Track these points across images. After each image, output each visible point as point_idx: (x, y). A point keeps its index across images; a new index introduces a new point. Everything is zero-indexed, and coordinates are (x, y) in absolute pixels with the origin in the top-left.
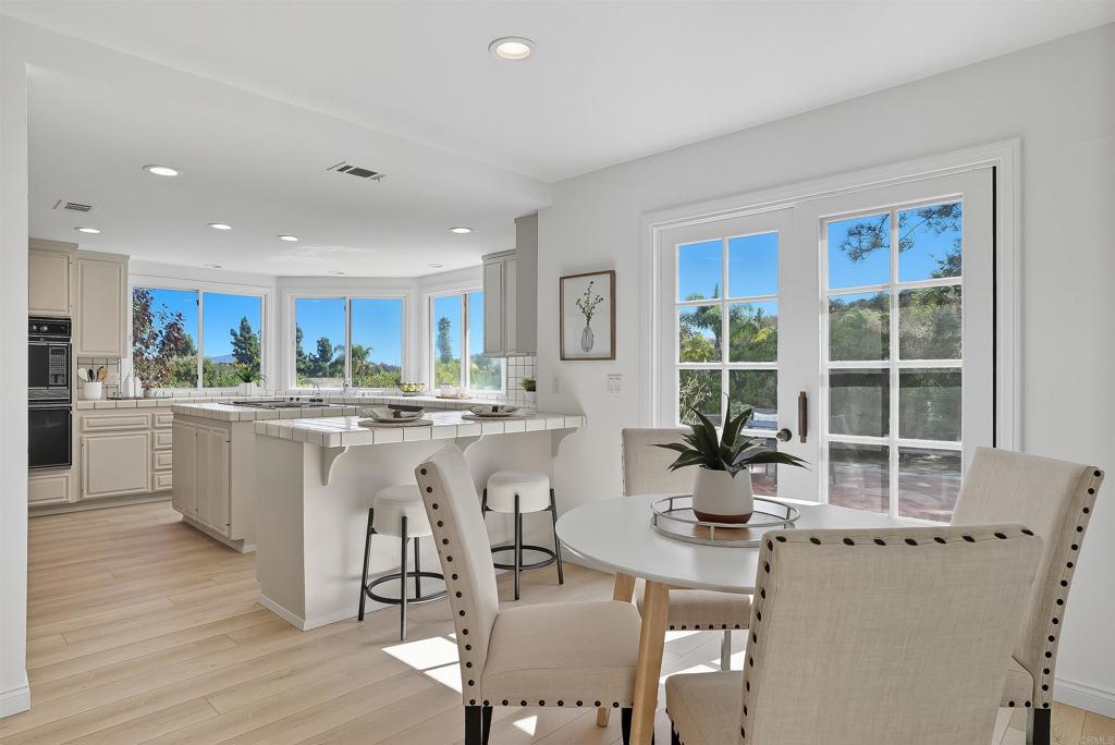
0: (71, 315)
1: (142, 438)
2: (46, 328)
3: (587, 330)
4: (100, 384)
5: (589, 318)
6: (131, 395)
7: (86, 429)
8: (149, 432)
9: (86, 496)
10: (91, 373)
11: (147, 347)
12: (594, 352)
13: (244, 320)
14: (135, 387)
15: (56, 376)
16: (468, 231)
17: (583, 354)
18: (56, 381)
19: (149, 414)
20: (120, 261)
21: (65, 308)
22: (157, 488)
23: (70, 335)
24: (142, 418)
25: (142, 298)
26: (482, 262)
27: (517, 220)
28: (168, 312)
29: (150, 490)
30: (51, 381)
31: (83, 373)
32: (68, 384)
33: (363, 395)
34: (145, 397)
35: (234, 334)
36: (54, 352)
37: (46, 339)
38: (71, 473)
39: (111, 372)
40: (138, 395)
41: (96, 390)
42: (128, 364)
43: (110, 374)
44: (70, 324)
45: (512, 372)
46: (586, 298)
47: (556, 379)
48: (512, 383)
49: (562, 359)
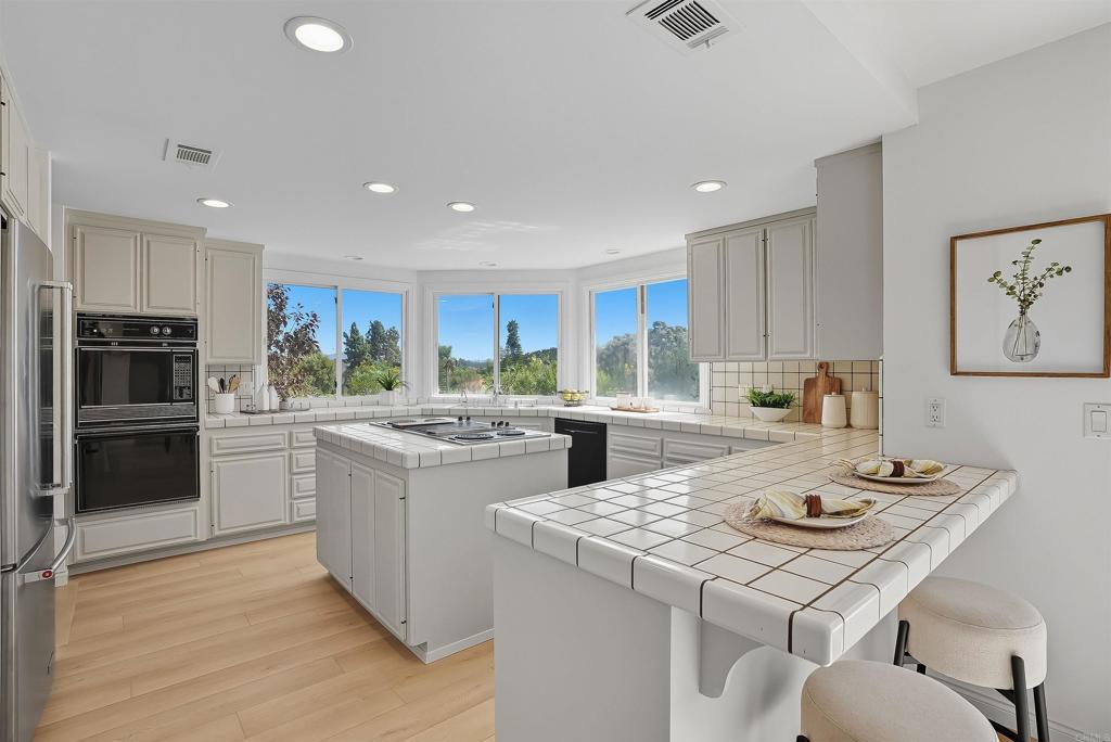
0: (199, 313)
1: (280, 460)
2: (169, 331)
3: (1021, 323)
4: (233, 395)
5: (1025, 303)
6: (266, 408)
7: (216, 452)
8: (286, 454)
9: (217, 533)
10: (222, 382)
11: (282, 351)
12: (1043, 360)
13: (354, 325)
14: (271, 399)
15: (181, 389)
17: (1007, 365)
18: (181, 395)
19: (286, 433)
20: (252, 252)
21: (192, 308)
22: (297, 519)
23: (196, 339)
24: (278, 437)
25: (278, 296)
26: (684, 242)
27: (817, 163)
28: (303, 311)
29: (288, 522)
30: (176, 396)
31: (214, 384)
32: (194, 399)
33: (516, 404)
34: (282, 410)
35: (345, 336)
36: (179, 360)
37: (170, 344)
38: (199, 507)
39: (245, 380)
40: (273, 408)
41: (228, 401)
42: (262, 372)
43: (243, 383)
44: (197, 324)
45: (719, 379)
46: (1018, 269)
47: (935, 407)
48: (718, 394)
49: (954, 372)
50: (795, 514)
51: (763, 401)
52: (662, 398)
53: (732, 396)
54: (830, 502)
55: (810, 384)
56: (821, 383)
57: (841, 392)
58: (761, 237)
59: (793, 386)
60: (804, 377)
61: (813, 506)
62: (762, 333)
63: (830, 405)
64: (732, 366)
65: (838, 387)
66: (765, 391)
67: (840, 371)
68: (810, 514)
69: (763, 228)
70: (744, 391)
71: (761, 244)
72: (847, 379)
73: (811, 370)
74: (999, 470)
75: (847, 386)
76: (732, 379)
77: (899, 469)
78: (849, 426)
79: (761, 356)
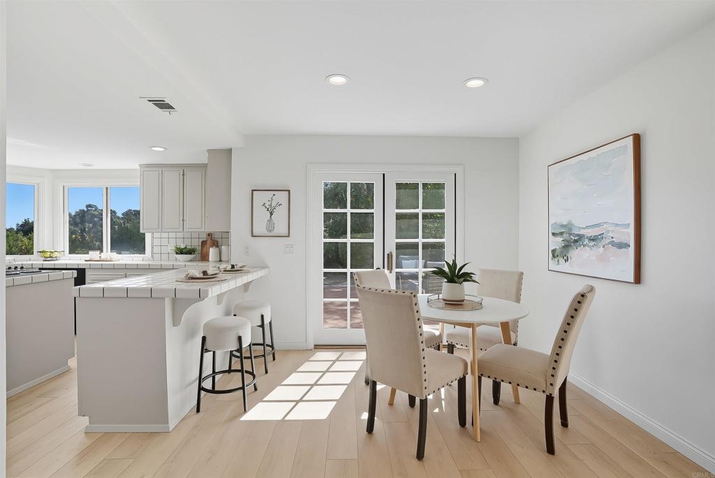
3: (270, 220)
5: (271, 214)
12: (275, 232)
16: (163, 149)
17: (267, 233)
26: (138, 168)
27: (208, 151)
45: (157, 242)
46: (269, 203)
47: (247, 248)
48: (157, 250)
49: (252, 236)
50: (201, 275)
51: (180, 251)
52: (120, 253)
53: (164, 250)
54: (210, 272)
55: (204, 243)
56: (209, 242)
57: (217, 246)
58: (182, 173)
59: (196, 244)
60: (201, 240)
61: (205, 273)
62: (182, 219)
63: (212, 252)
64: (165, 235)
65: (216, 244)
66: (182, 246)
67: (216, 236)
68: (204, 275)
69: (183, 169)
70: (171, 248)
71: (182, 177)
72: (220, 240)
73: (204, 237)
74: (264, 267)
75: (220, 244)
76: (165, 242)
77: (233, 267)
78: (221, 261)
79: (181, 230)
